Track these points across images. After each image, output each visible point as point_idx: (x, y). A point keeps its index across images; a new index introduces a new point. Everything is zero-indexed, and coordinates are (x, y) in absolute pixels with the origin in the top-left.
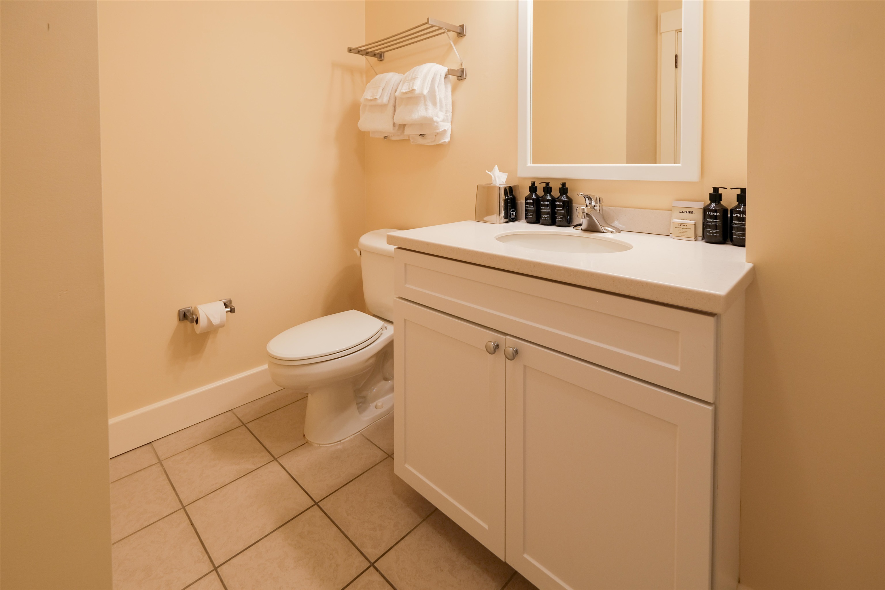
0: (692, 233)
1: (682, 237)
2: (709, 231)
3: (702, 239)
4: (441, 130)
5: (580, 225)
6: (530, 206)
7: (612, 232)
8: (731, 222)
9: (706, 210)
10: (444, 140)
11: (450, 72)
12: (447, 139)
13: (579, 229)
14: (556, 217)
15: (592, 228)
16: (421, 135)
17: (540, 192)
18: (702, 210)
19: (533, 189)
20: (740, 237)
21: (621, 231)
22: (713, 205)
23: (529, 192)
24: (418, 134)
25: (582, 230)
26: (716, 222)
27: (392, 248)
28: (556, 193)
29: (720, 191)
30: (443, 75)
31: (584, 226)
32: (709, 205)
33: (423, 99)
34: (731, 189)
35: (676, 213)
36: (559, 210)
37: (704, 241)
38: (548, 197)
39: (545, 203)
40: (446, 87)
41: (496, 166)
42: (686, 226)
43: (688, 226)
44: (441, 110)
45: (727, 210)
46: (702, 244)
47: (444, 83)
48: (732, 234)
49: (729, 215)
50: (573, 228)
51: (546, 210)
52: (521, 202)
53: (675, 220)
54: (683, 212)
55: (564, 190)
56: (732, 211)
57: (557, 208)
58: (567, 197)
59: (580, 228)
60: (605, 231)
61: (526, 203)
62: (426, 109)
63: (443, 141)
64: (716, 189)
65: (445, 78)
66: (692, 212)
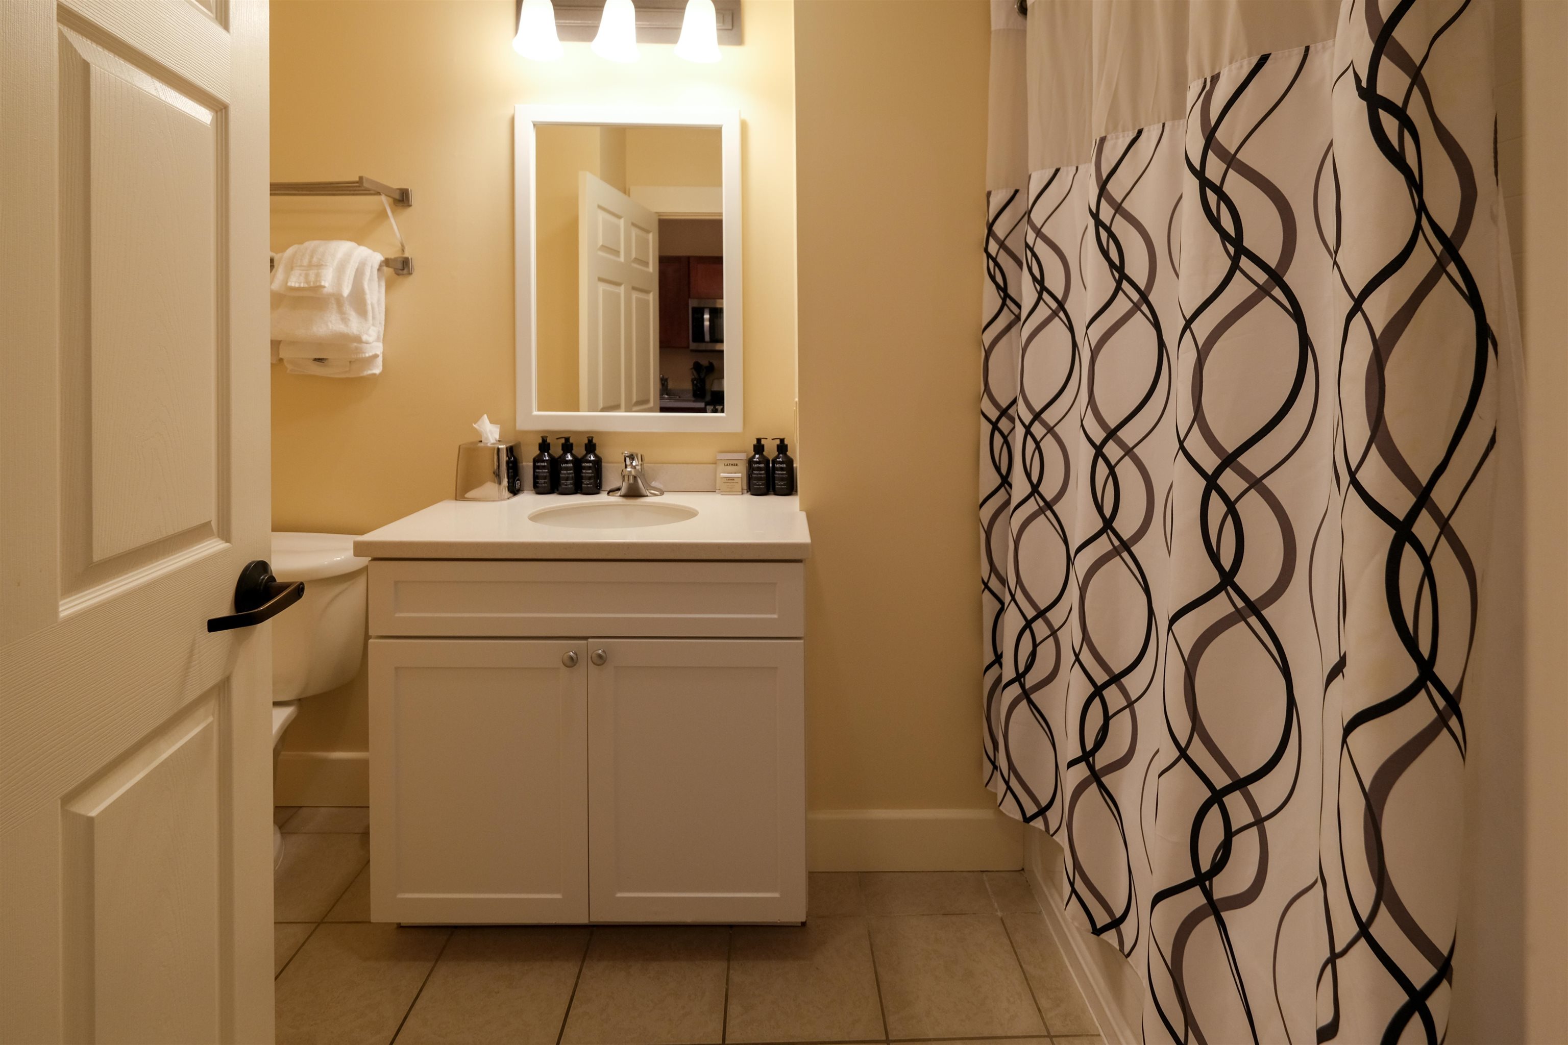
0: (738, 487)
1: (730, 492)
2: (756, 483)
3: (747, 492)
4: (367, 355)
5: (619, 489)
6: (544, 471)
7: (655, 495)
8: (774, 473)
9: (750, 462)
10: (371, 370)
11: (387, 262)
12: (377, 370)
13: (617, 495)
14: (582, 483)
15: (633, 493)
16: (319, 360)
17: (557, 451)
18: (746, 462)
19: (544, 446)
20: (783, 487)
21: (665, 493)
22: (757, 456)
23: (539, 452)
24: (309, 359)
25: (620, 496)
26: (761, 474)
27: (364, 561)
28: (580, 451)
29: (763, 442)
30: (376, 266)
31: (623, 491)
32: (754, 457)
33: (333, 302)
34: (773, 439)
35: (721, 467)
36: (588, 473)
37: (749, 493)
38: (569, 457)
39: (567, 465)
40: (379, 286)
41: (485, 416)
42: (734, 480)
43: (736, 480)
44: (373, 325)
45: (769, 460)
46: (748, 497)
47: (377, 279)
48: (774, 484)
49: (771, 465)
50: (606, 494)
51: (566, 473)
52: (527, 466)
53: (723, 475)
54: (727, 465)
55: (591, 446)
56: (774, 461)
57: (584, 471)
58: (596, 456)
59: (619, 493)
60: (649, 494)
61: (535, 467)
62: (345, 320)
63: (370, 372)
64: (759, 440)
65: (379, 270)
66: (737, 465)
